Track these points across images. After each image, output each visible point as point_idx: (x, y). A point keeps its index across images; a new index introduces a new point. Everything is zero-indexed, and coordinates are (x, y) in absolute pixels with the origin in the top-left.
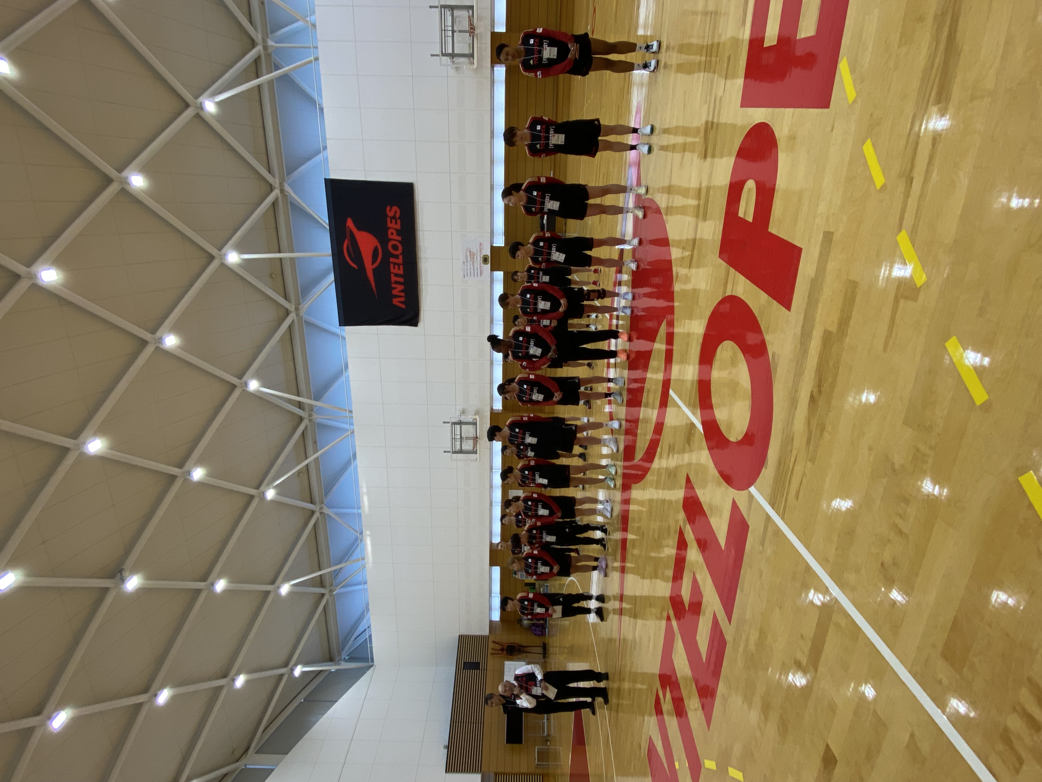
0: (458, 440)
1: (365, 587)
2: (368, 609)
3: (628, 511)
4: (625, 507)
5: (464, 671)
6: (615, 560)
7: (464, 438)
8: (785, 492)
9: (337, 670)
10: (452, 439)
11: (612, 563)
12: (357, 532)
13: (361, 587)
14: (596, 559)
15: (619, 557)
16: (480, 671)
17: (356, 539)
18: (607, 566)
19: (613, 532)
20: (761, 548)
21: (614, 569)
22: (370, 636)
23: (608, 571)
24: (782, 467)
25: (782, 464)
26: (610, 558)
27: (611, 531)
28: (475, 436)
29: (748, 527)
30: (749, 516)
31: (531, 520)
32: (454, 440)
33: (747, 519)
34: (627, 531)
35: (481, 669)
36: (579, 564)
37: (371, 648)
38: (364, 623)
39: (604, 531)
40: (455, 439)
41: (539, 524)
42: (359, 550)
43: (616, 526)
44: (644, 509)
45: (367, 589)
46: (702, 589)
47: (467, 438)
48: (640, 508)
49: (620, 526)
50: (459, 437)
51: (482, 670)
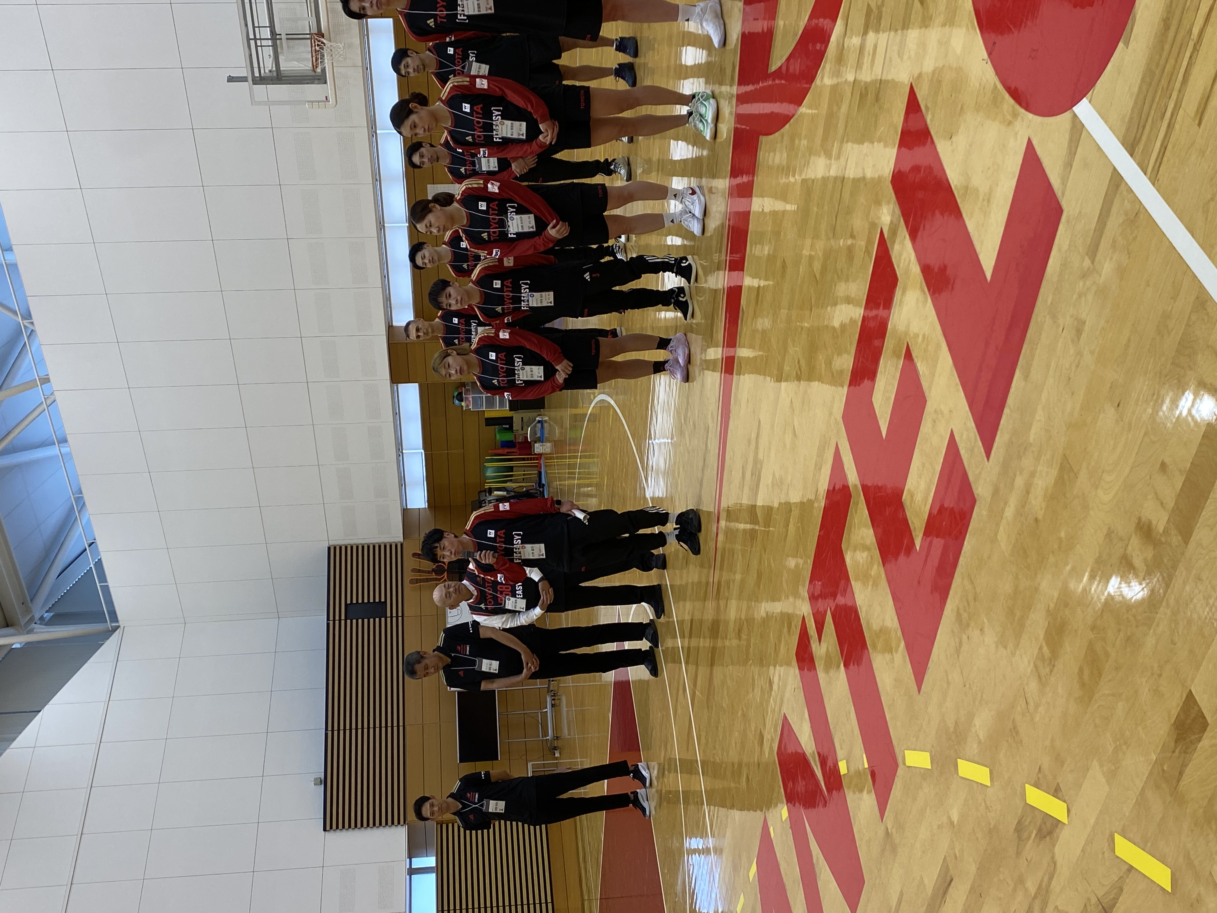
0: (264, 43)
1: (63, 450)
2: (80, 500)
3: (745, 216)
4: (740, 204)
5: (349, 621)
6: (710, 341)
7: (284, 37)
8: (1171, 106)
9: (28, 643)
10: (248, 39)
11: (704, 350)
12: (15, 313)
13: (53, 451)
14: (663, 344)
15: (720, 334)
16: (389, 620)
17: (18, 333)
18: (689, 361)
19: (706, 275)
20: (1087, 262)
21: (709, 365)
22: (99, 564)
23: (695, 370)
24: (1171, 34)
25: (1173, 29)
26: (696, 341)
27: (700, 272)
28: (315, 30)
29: (1059, 211)
30: (1064, 180)
31: (490, 253)
32: (252, 43)
33: (1059, 194)
34: (743, 270)
35: (389, 615)
36: (619, 358)
37: (106, 590)
38: (77, 534)
39: (685, 272)
40: (255, 39)
41: (509, 262)
42: (28, 359)
43: (716, 257)
44: (789, 207)
45: (69, 454)
46: (925, 384)
47: (292, 37)
48: (779, 206)
49: (724, 256)
50: (267, 33)
51: (392, 617)
